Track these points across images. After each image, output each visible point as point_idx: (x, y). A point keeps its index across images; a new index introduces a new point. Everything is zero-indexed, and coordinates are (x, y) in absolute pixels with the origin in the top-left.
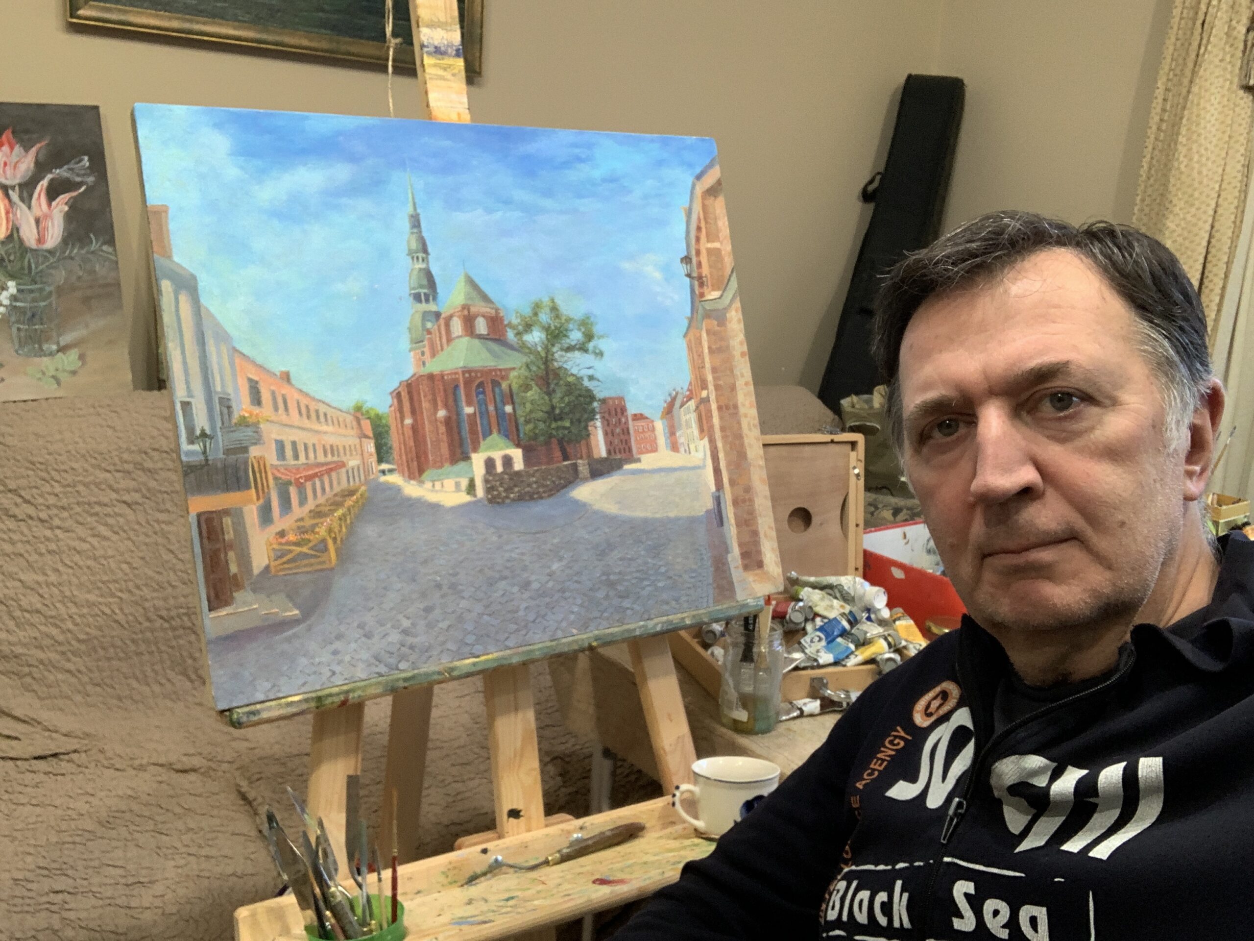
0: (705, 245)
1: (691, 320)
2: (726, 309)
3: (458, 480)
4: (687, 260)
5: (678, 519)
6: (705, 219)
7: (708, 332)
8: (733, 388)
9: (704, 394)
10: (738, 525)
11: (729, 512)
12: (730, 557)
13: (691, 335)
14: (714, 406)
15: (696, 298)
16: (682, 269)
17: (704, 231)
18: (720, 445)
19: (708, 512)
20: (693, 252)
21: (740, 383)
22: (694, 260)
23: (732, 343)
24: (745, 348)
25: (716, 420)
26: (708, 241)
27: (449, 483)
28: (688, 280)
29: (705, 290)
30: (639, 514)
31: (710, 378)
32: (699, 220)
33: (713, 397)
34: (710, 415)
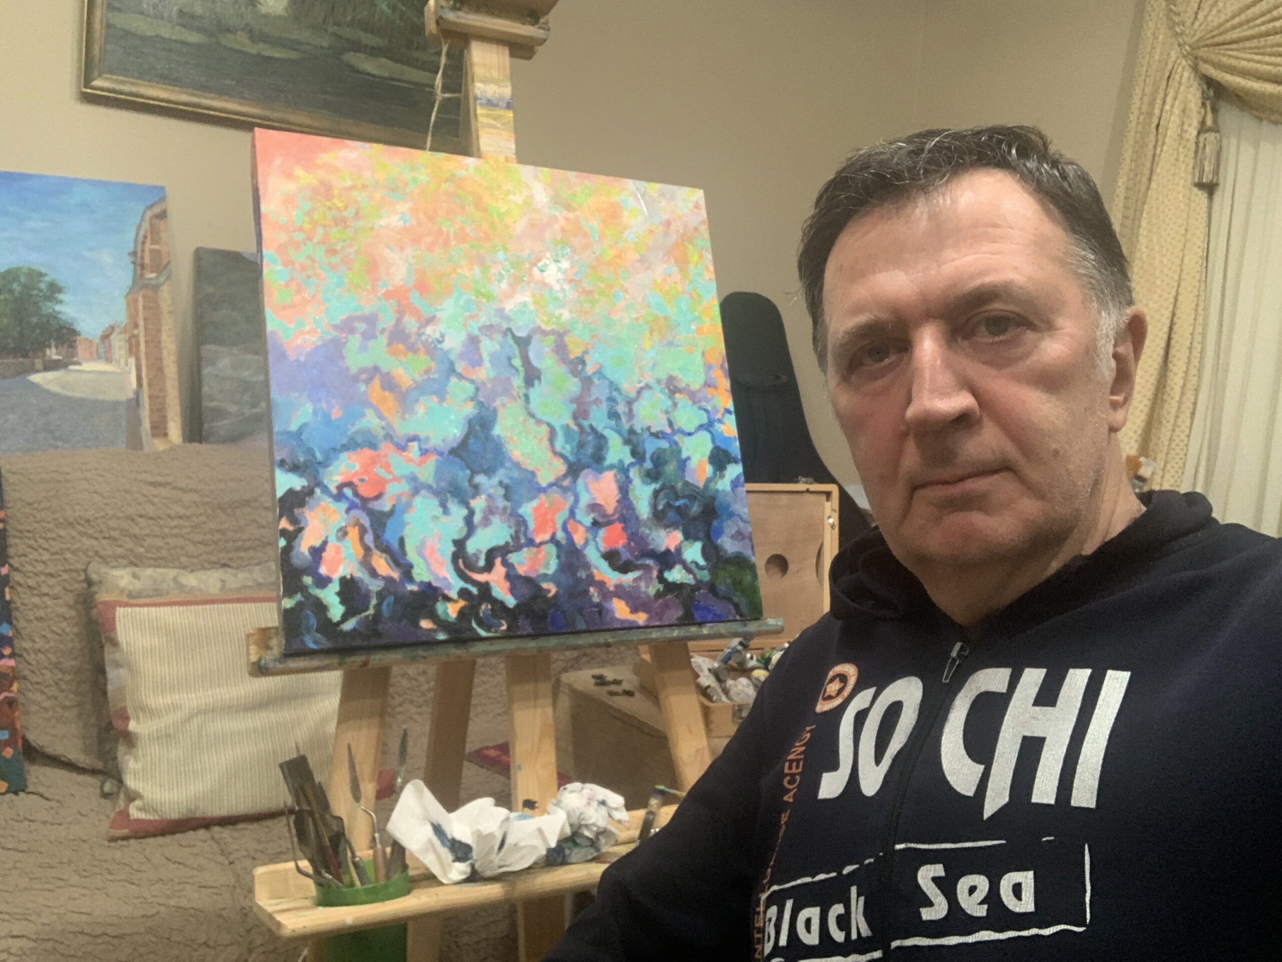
0: (148, 246)
1: (131, 289)
4: (134, 254)
6: (152, 232)
7: (144, 297)
8: (159, 330)
10: (151, 410)
11: (145, 402)
12: (142, 428)
13: (131, 297)
14: (142, 340)
15: (138, 276)
16: (128, 259)
17: (149, 239)
18: (143, 362)
19: (128, 399)
20: (139, 250)
22: (139, 255)
26: (152, 244)
29: (145, 272)
30: (76, 394)
31: (141, 323)
33: (142, 334)
34: (138, 344)
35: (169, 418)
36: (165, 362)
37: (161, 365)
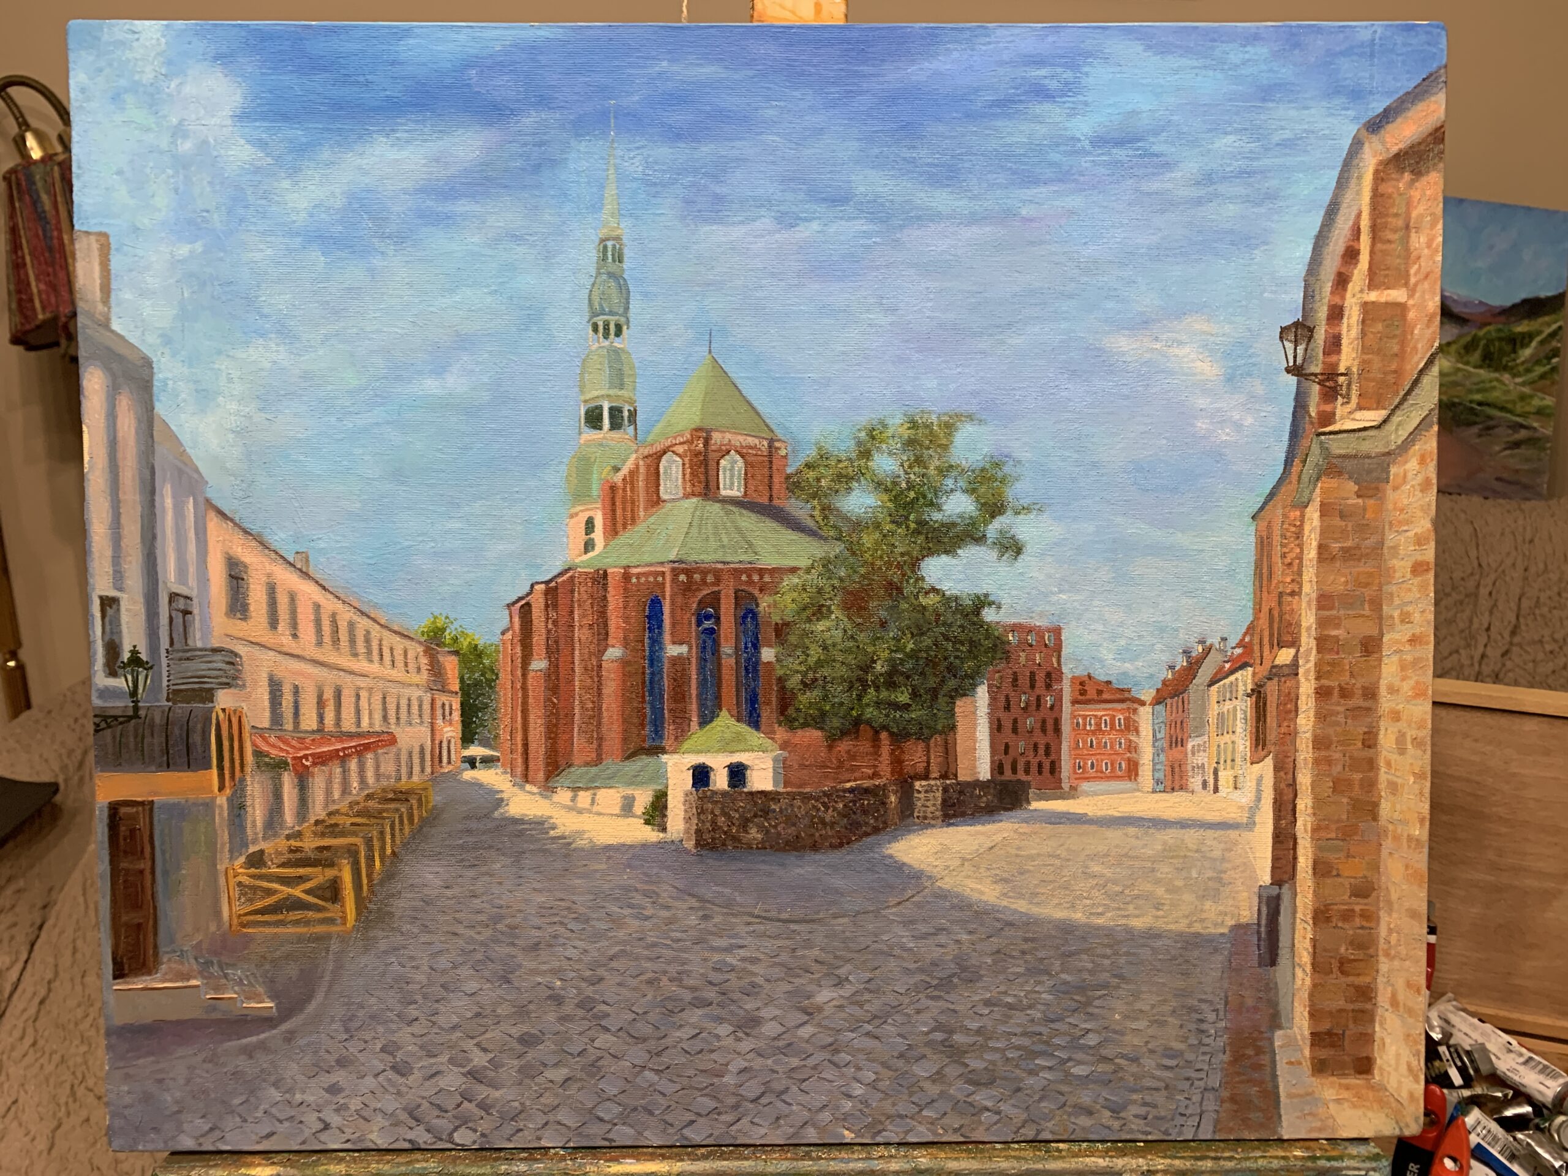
0: (1360, 295)
1: (1280, 479)
2: (1390, 456)
3: (629, 791)
4: (1298, 331)
5: (1152, 935)
6: (1374, 229)
7: (1325, 510)
8: (1371, 647)
9: (1285, 656)
10: (1319, 967)
11: (1300, 939)
14: (1306, 687)
15: (1312, 424)
17: (1364, 260)
18: (1304, 779)
19: (1239, 928)
20: (1322, 313)
21: (1394, 638)
22: (1321, 335)
23: (1391, 538)
24: (1429, 553)
25: (1306, 722)
26: (1372, 285)
27: (610, 798)
28: (1292, 380)
29: (1339, 406)
30: (1054, 911)
31: (1308, 619)
32: (1356, 232)
33: (1307, 668)
34: (1290, 706)
35: (1383, 998)
36: (1383, 777)
37: (1370, 785)
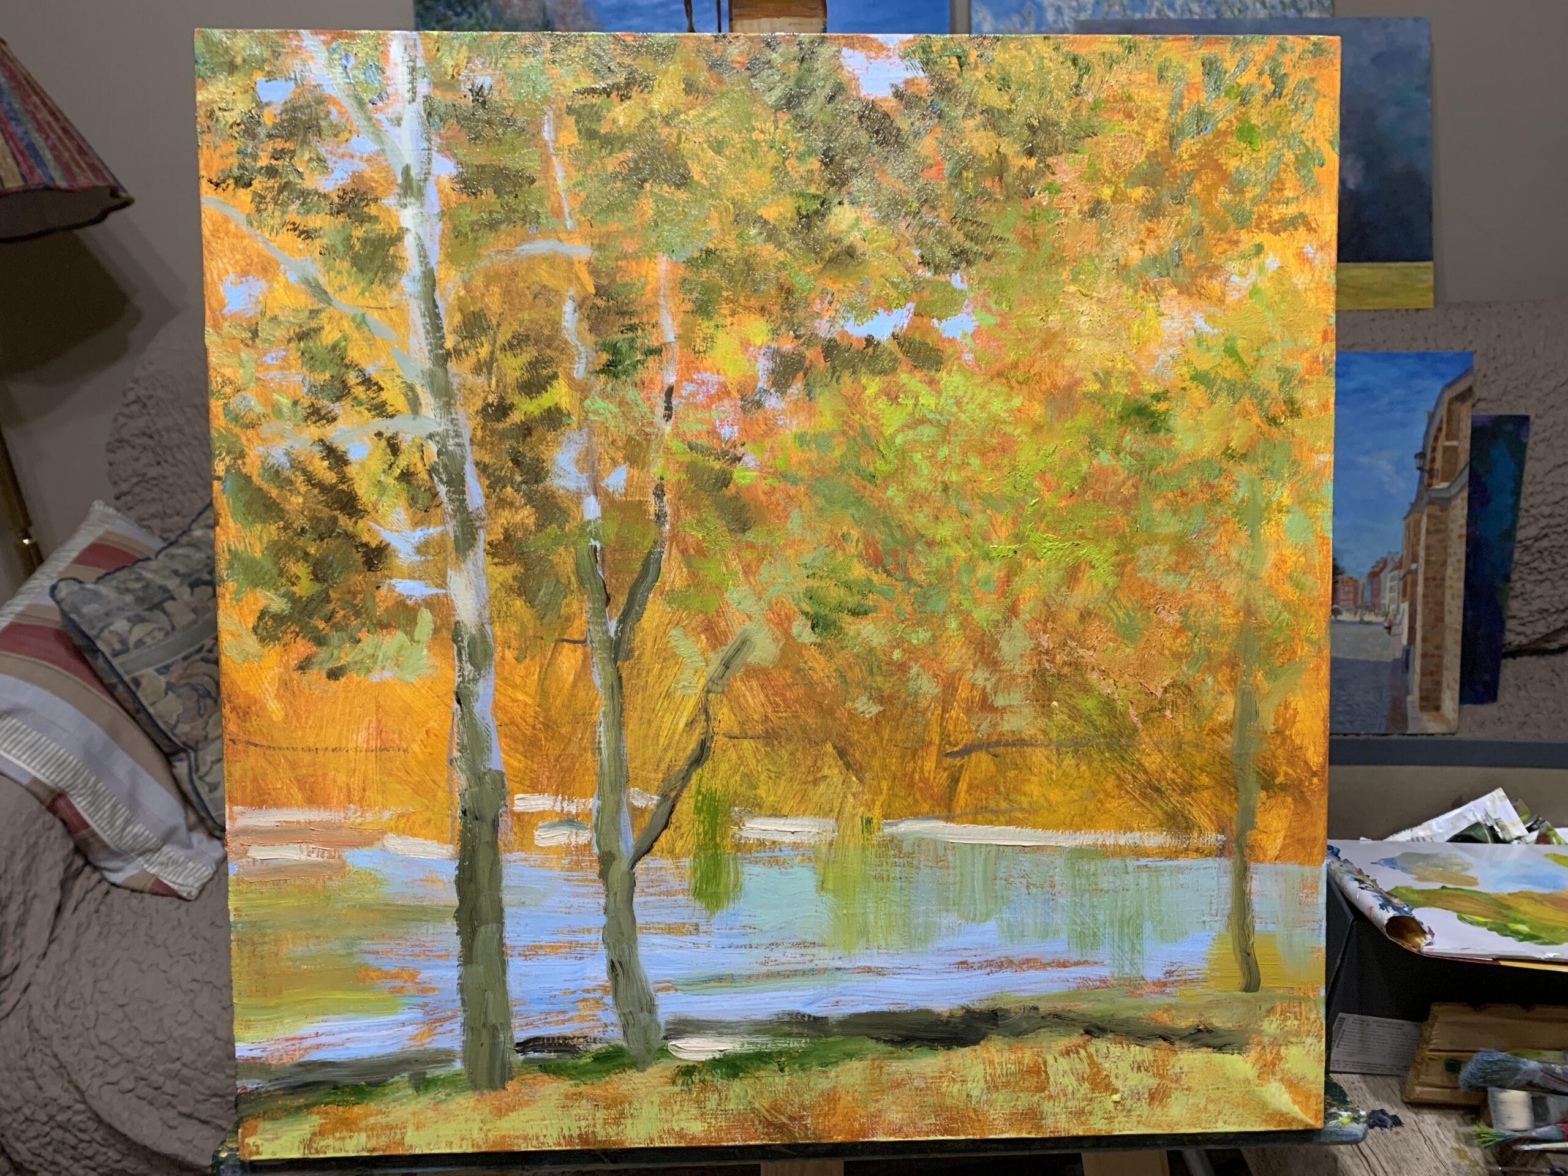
0: (1443, 442)
1: (1413, 506)
2: (1451, 498)
4: (1421, 456)
5: (1365, 662)
6: (1448, 422)
7: (1429, 516)
9: (1414, 566)
10: (1423, 674)
11: (1417, 665)
12: (1409, 698)
13: (1411, 518)
14: (1421, 578)
15: (1425, 486)
16: (1414, 463)
17: (1444, 432)
18: (1419, 608)
19: (1395, 661)
20: (1429, 450)
21: (1452, 560)
22: (1429, 456)
23: (1451, 526)
24: (1464, 531)
26: (1447, 438)
29: (1434, 481)
31: (1422, 553)
33: (1421, 571)
34: (1414, 584)
35: (1445, 685)
37: (1442, 611)
